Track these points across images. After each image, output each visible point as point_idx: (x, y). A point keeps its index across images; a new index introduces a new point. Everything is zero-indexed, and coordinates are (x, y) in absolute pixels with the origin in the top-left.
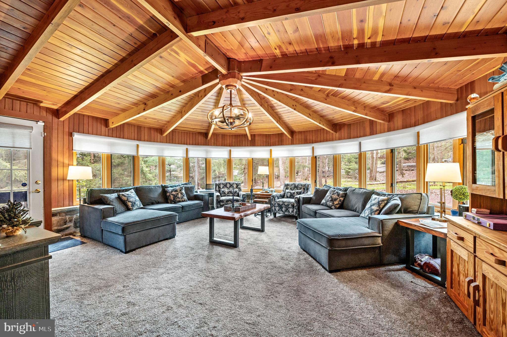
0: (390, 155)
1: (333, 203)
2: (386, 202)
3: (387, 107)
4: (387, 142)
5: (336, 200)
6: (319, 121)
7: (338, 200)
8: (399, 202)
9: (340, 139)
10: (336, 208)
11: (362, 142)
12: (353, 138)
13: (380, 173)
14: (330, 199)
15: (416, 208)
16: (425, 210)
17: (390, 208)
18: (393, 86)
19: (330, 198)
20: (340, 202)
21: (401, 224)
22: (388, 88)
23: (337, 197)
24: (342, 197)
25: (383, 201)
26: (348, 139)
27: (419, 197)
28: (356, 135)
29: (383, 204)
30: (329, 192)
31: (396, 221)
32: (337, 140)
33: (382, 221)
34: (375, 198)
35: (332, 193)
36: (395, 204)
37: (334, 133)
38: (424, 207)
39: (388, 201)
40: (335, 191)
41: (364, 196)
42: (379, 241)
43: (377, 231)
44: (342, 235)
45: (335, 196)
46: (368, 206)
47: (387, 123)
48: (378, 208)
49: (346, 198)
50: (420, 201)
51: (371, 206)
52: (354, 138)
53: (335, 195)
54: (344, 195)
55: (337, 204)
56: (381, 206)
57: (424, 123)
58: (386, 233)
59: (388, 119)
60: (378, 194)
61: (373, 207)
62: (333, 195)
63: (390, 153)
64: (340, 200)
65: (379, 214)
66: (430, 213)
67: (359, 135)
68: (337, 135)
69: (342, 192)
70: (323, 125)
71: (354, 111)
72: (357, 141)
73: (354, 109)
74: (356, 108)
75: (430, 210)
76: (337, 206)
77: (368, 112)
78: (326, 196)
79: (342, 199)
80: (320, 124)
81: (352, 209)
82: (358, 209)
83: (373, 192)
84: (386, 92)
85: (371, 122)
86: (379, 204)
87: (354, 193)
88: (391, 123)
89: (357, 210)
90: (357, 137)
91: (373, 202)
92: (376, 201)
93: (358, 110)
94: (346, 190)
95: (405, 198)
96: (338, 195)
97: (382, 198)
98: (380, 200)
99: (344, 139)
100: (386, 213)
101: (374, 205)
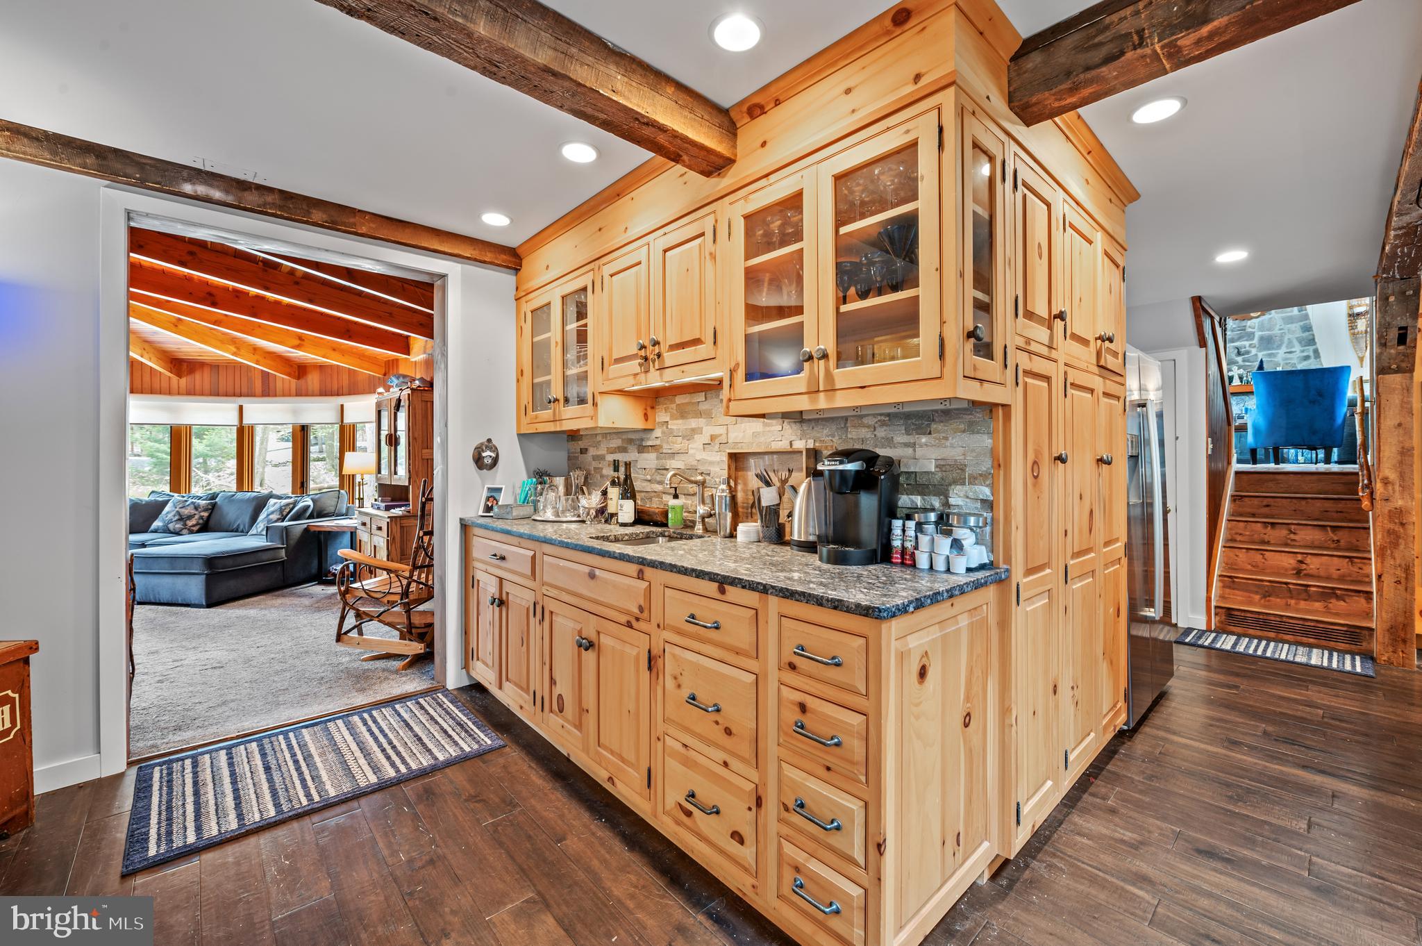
0: (299, 434)
1: (185, 525)
2: (291, 506)
3: (295, 358)
4: (295, 412)
5: (190, 517)
6: (140, 351)
7: (197, 517)
8: (310, 503)
9: (191, 392)
10: (191, 532)
11: (245, 406)
12: (223, 396)
13: (276, 466)
14: (177, 518)
15: (332, 509)
16: (344, 511)
17: (297, 512)
18: (303, 340)
19: (174, 516)
20: (201, 521)
21: (312, 529)
22: (297, 342)
23: (193, 512)
24: (205, 510)
25: (288, 505)
26: (211, 395)
27: (337, 495)
28: (230, 390)
29: (287, 510)
30: (170, 505)
31: (305, 526)
32: (183, 394)
33: (286, 527)
34: (275, 504)
35: (181, 506)
36: (305, 506)
37: (174, 378)
38: (343, 507)
39: (295, 504)
40: (186, 501)
41: (254, 503)
42: (283, 553)
43: (278, 542)
44: (227, 552)
45: (186, 512)
46: (262, 516)
47: (294, 381)
48: (279, 517)
49: (213, 514)
50: (336, 500)
51: (268, 515)
52: (226, 395)
53: (189, 508)
54: (210, 507)
55: (194, 526)
56: (285, 513)
57: (350, 394)
58: (292, 542)
59: (297, 374)
60: (279, 498)
61: (271, 517)
62: (183, 510)
63: (301, 431)
64: (201, 517)
65: (283, 521)
66: (350, 514)
67: (237, 391)
68: (183, 381)
69: (204, 502)
70: (150, 360)
71: (234, 354)
72: (234, 402)
73: (234, 350)
74: (238, 348)
75: (350, 511)
76: (195, 529)
77: (260, 359)
78: (164, 512)
79: (205, 514)
80: (142, 357)
81: (231, 528)
82: (241, 527)
83: (271, 496)
84: (293, 347)
85: (265, 376)
86: (281, 510)
87: (233, 500)
88: (302, 382)
89: (240, 529)
90: (234, 395)
91: (272, 509)
92: (277, 506)
93: (241, 353)
94: (214, 497)
95: (319, 498)
96: (196, 508)
97: (284, 502)
98: (282, 504)
99: (202, 394)
100: (293, 519)
101: (272, 513)
